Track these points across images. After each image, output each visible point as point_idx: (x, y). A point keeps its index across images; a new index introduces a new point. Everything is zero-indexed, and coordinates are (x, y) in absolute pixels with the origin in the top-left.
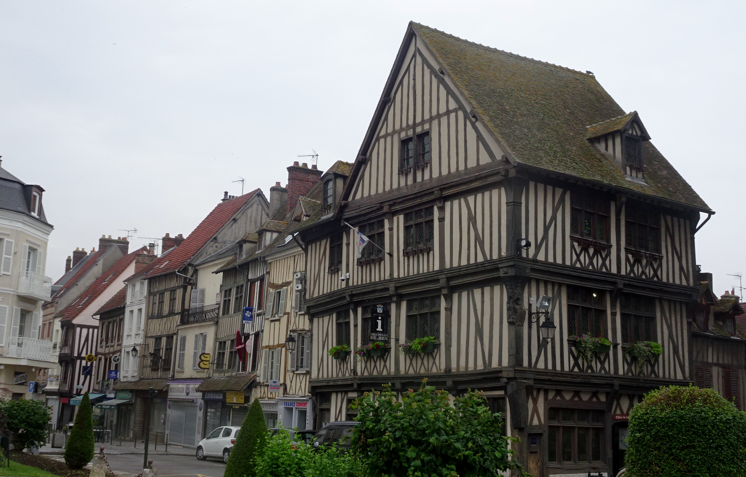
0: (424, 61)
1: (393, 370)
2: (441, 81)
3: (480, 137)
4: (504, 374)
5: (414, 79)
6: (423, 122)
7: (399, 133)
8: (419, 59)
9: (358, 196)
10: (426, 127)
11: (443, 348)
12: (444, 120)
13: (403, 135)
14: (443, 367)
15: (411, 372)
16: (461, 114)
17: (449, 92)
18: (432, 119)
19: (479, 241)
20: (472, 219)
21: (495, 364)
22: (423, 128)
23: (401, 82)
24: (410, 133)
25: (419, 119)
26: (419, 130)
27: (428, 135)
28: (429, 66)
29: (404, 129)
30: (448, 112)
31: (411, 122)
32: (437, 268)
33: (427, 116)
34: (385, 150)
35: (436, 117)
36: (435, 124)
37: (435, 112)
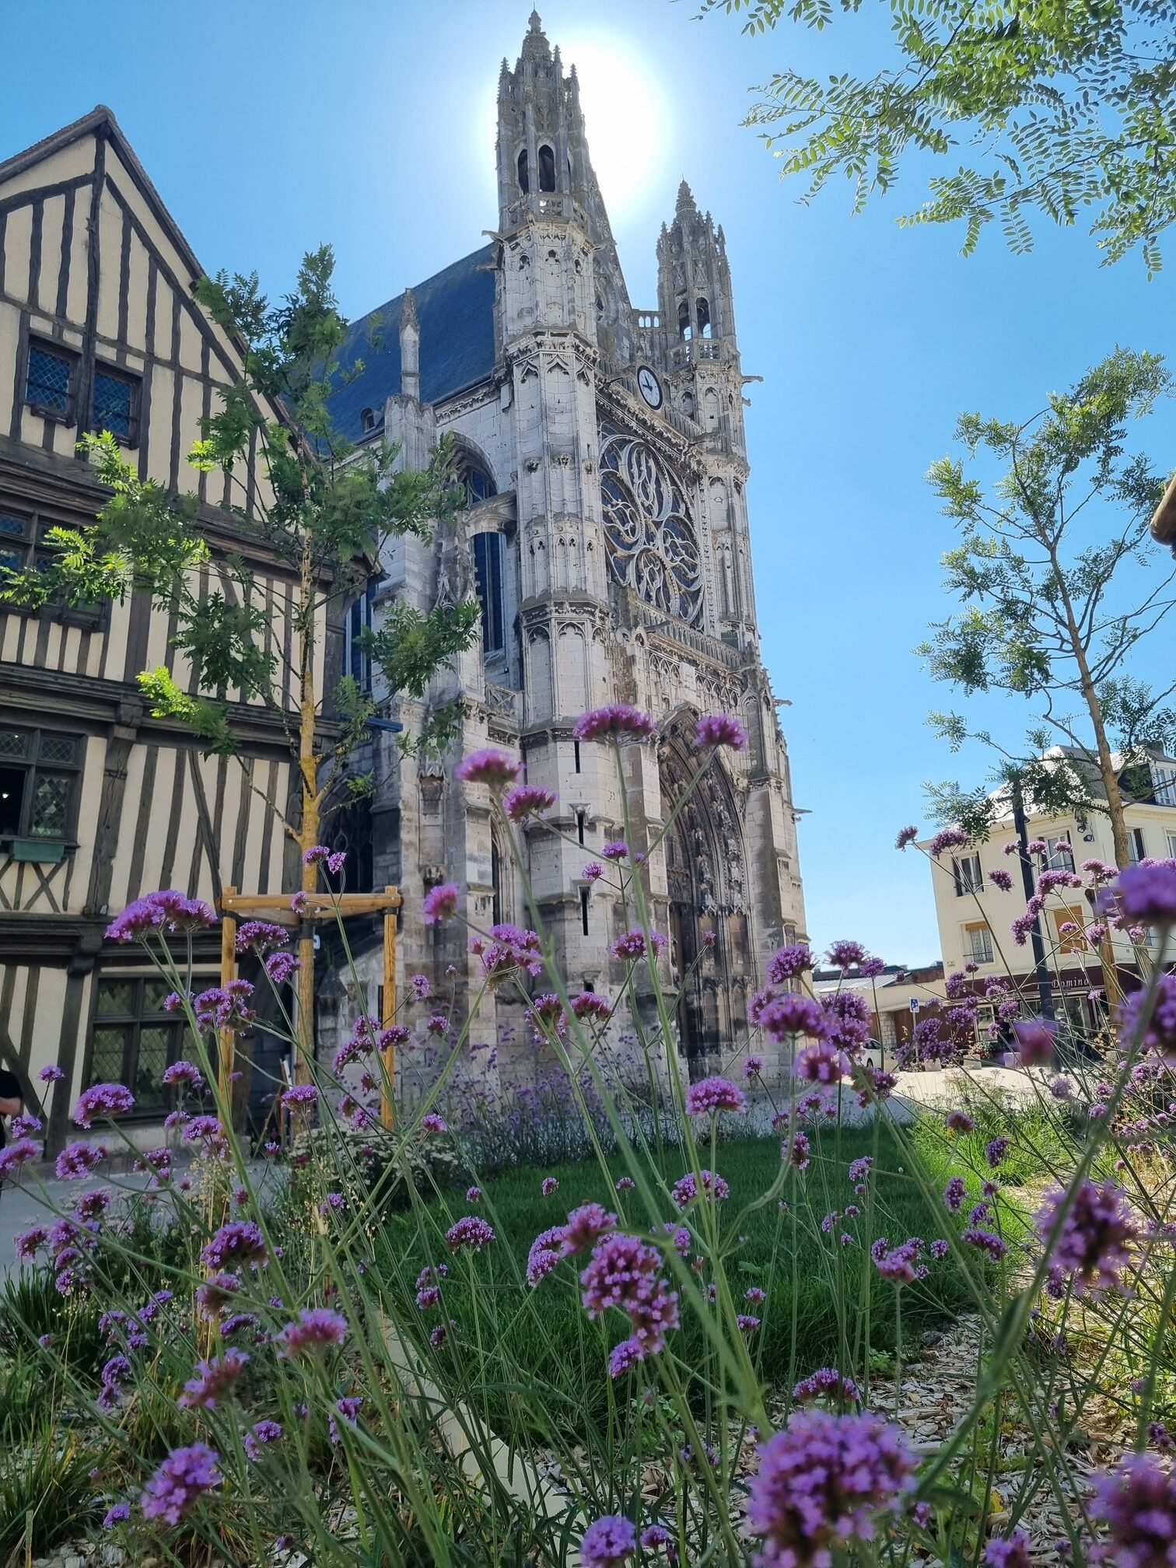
0: (132, 220)
2: (186, 303)
5: (92, 232)
6: (121, 344)
7: (25, 314)
8: (110, 202)
10: (135, 364)
11: (84, 858)
12: (193, 387)
13: (39, 324)
14: (78, 901)
17: (209, 340)
18: (150, 357)
22: (120, 357)
23: (34, 197)
24: (74, 340)
25: (107, 326)
26: (109, 354)
27: (137, 383)
28: (147, 243)
29: (44, 315)
30: (204, 378)
31: (76, 313)
32: (115, 671)
33: (137, 341)
35: (167, 364)
36: (162, 377)
37: (162, 350)
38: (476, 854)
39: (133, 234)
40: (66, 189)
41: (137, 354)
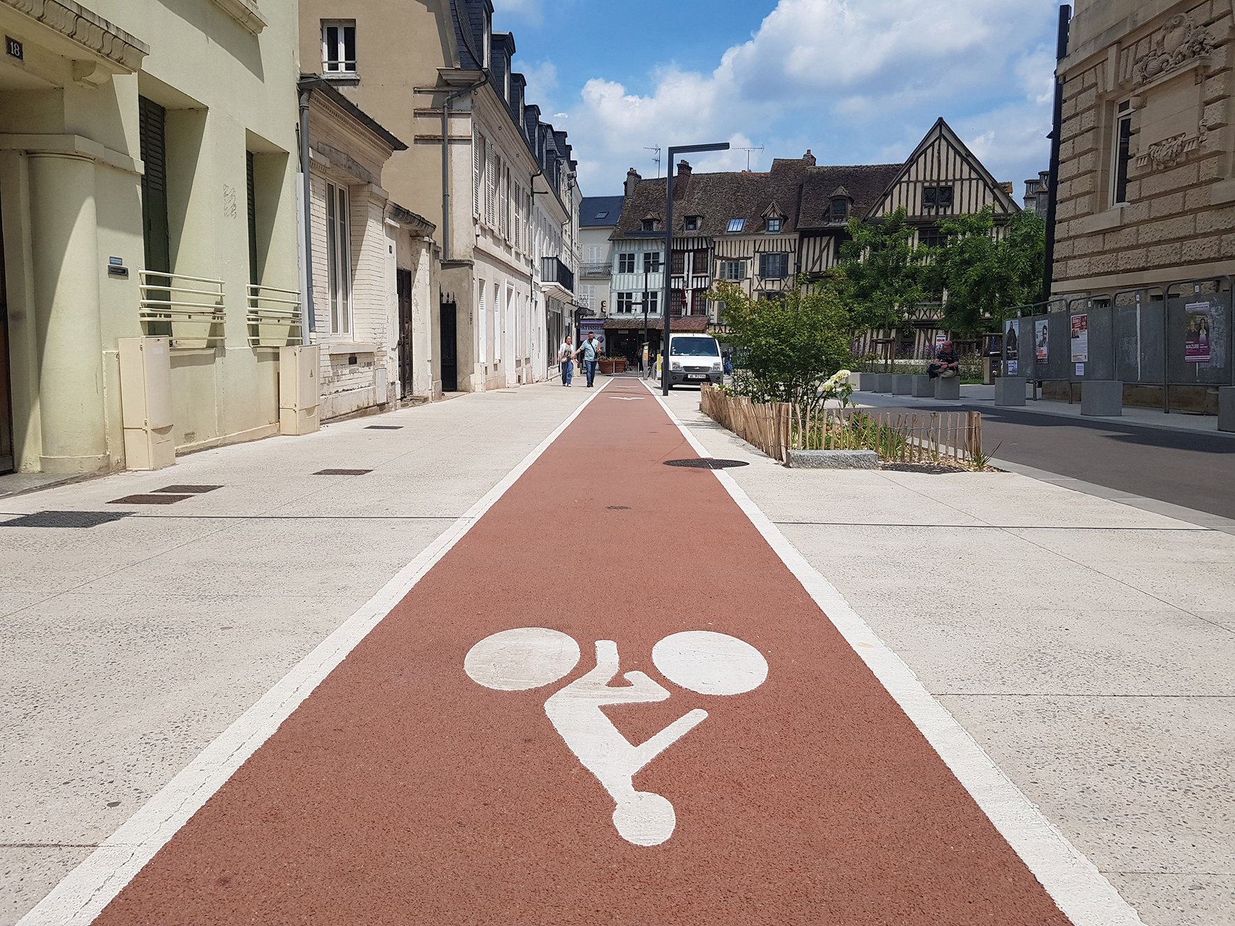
0: (949, 144)
2: (965, 159)
3: (995, 198)
5: (939, 153)
6: (947, 180)
7: (923, 184)
8: (943, 143)
9: (879, 214)
10: (950, 184)
12: (966, 184)
13: (926, 184)
16: (981, 184)
17: (971, 167)
18: (954, 180)
22: (946, 183)
23: (924, 154)
24: (934, 184)
25: (943, 177)
26: (943, 184)
27: (951, 189)
28: (953, 148)
29: (927, 181)
30: (970, 179)
31: (935, 178)
33: (950, 177)
34: (908, 191)
35: (959, 180)
36: (958, 184)
37: (958, 176)
39: (950, 147)
40: (933, 144)
41: (951, 181)
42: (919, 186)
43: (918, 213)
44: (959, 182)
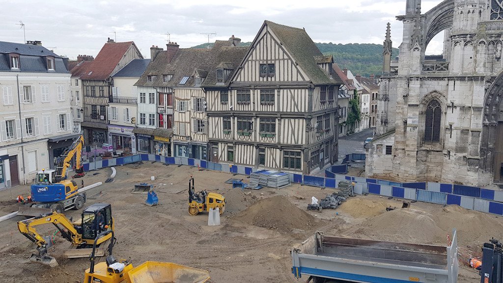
0: (272, 37)
1: (253, 140)
2: (280, 47)
3: (298, 71)
4: (303, 146)
5: (267, 43)
6: (271, 60)
7: (259, 62)
8: (269, 35)
9: (238, 80)
10: (273, 62)
11: (277, 136)
12: (282, 62)
13: (261, 62)
14: (277, 142)
15: (262, 141)
16: (289, 61)
17: (284, 52)
18: (275, 60)
19: (296, 105)
20: (293, 97)
21: (300, 143)
22: (271, 62)
23: (259, 42)
24: (265, 62)
25: (269, 58)
26: (269, 62)
27: (273, 65)
28: (274, 40)
29: (261, 60)
30: (284, 59)
31: (265, 58)
32: (276, 110)
33: (273, 58)
34: (252, 66)
35: (277, 60)
36: (277, 62)
37: (277, 58)
38: (412, 116)
39: (272, 39)
40: (263, 36)
41: (274, 60)
42: (257, 62)
43: (257, 80)
44: (278, 61)
